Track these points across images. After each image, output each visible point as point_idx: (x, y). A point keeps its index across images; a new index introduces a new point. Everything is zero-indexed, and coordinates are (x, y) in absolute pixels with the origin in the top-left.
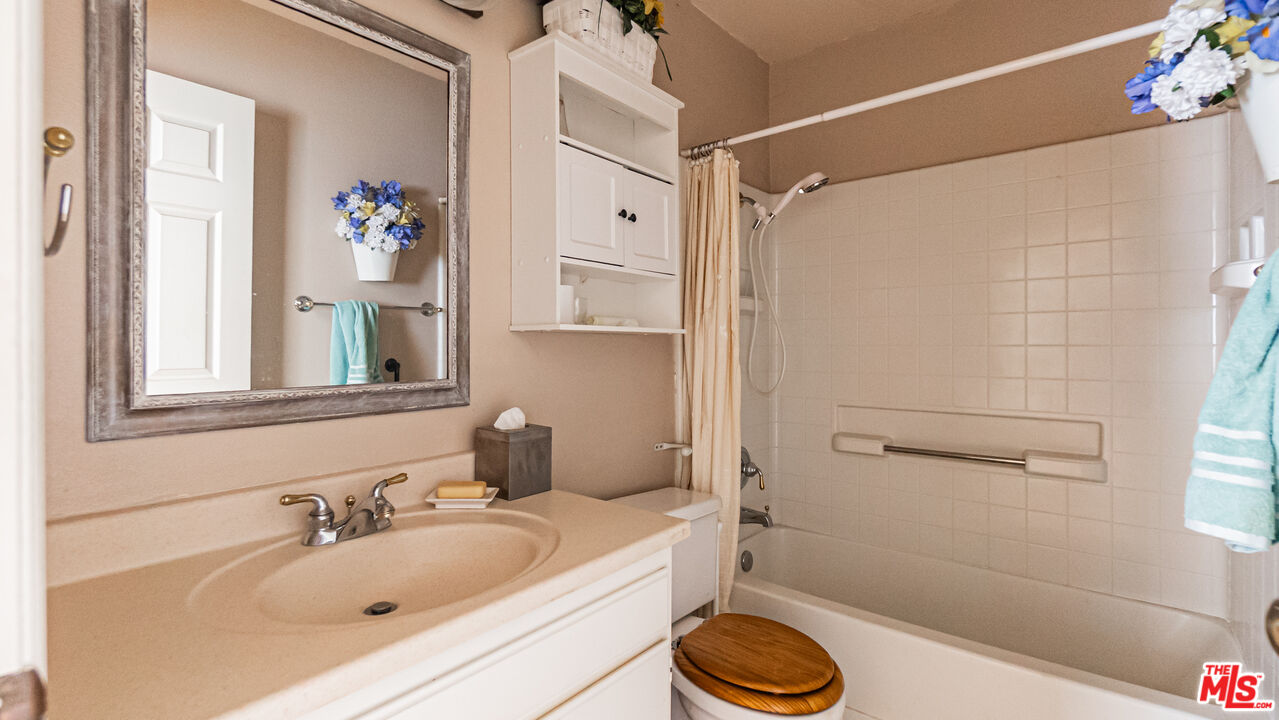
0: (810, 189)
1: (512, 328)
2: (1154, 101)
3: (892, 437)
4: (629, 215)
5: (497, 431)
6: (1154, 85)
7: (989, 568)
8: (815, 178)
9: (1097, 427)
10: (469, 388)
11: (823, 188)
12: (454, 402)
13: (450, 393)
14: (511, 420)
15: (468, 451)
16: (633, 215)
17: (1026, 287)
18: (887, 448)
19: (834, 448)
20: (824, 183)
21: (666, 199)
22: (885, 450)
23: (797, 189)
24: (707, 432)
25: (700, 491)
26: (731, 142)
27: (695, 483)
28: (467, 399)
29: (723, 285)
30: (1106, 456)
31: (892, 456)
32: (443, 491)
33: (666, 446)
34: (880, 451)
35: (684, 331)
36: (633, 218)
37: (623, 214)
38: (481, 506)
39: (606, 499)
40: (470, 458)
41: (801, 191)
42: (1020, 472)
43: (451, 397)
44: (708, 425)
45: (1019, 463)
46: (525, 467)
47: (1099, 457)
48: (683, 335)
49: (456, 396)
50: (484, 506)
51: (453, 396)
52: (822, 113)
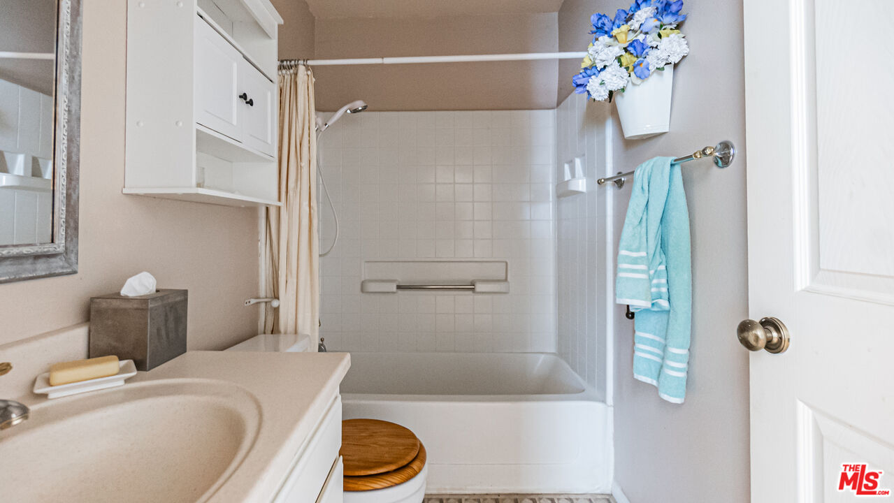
0: (355, 111)
1: (125, 191)
2: (588, 88)
3: (400, 280)
4: (248, 100)
5: (126, 299)
6: (590, 80)
7: (455, 351)
8: (359, 104)
9: (504, 264)
10: (77, 254)
11: (362, 113)
12: (60, 271)
13: (53, 260)
14: (139, 285)
15: (78, 325)
16: (251, 100)
17: (473, 188)
18: (399, 287)
19: (362, 290)
20: (364, 108)
21: (269, 94)
22: (397, 288)
23: (345, 109)
24: (292, 287)
25: (285, 333)
26: (310, 63)
27: (282, 328)
28: (74, 267)
29: (305, 170)
30: (509, 280)
31: (400, 292)
32: (58, 376)
33: (253, 301)
34: (394, 289)
35: (279, 204)
36: (251, 103)
37: (244, 96)
38: (118, 383)
39: (222, 350)
40: (81, 333)
41: (349, 111)
42: (470, 292)
43: (54, 265)
44: (293, 280)
45: (471, 287)
46: (163, 333)
47: (506, 280)
48: (280, 207)
49: (61, 264)
50: (122, 383)
51: (57, 264)
52: (383, 58)
